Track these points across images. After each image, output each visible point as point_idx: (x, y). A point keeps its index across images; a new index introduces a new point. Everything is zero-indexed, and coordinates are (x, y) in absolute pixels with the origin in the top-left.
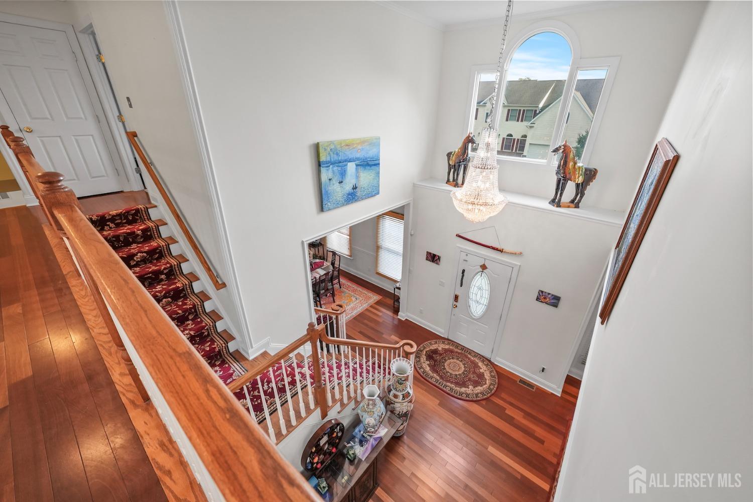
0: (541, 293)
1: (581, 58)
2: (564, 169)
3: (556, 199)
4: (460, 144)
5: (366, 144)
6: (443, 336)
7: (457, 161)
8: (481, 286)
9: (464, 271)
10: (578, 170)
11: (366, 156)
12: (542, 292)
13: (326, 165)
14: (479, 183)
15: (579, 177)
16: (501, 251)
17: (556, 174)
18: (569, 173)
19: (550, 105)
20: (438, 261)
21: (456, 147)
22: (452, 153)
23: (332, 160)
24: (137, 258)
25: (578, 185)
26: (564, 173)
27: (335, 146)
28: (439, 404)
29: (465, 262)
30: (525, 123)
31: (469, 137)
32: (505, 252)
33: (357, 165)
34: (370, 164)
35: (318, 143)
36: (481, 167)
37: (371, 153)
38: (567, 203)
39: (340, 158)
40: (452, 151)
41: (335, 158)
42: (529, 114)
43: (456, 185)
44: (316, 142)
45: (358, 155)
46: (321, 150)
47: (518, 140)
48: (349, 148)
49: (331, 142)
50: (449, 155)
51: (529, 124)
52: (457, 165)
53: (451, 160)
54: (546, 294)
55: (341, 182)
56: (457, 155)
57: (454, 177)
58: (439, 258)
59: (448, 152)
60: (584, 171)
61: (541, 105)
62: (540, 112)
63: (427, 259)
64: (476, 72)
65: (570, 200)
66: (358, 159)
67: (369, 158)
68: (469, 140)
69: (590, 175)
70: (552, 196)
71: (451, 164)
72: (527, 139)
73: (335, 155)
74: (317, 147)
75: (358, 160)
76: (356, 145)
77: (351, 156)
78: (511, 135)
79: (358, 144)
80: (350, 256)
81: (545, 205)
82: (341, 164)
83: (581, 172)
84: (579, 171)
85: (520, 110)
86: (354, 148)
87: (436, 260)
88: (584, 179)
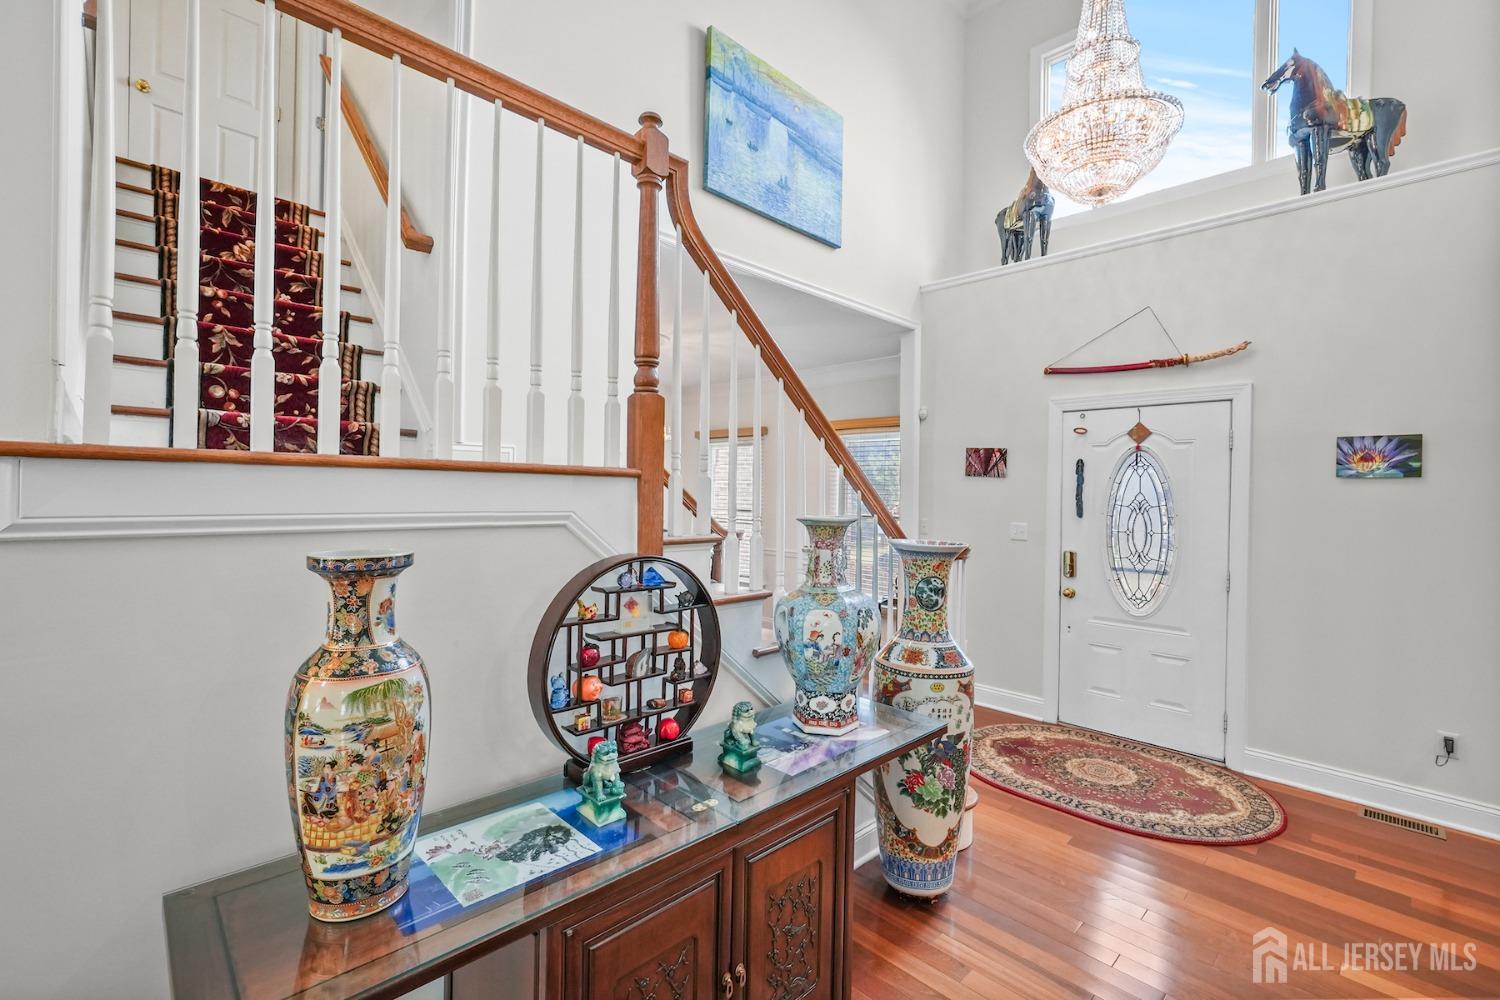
0: (1346, 447)
5: (813, 107)
6: (1041, 719)
8: (1140, 498)
9: (1080, 465)
10: (1350, 106)
12: (1350, 441)
13: (724, 84)
15: (1358, 115)
16: (1183, 362)
20: (1001, 465)
23: (737, 82)
24: (242, 252)
26: (1315, 112)
27: (745, 59)
28: (1071, 843)
29: (1080, 438)
32: (1196, 360)
33: (791, 137)
34: (821, 157)
35: (710, 31)
37: (823, 136)
39: (754, 93)
41: (743, 82)
45: (794, 116)
46: (715, 51)
48: (775, 87)
49: (739, 47)
50: (1000, 217)
53: (1007, 219)
54: (1367, 443)
55: (753, 148)
58: (1003, 455)
63: (968, 474)
66: (793, 124)
67: (818, 142)
69: (1389, 110)
73: (745, 78)
74: (706, 37)
75: (793, 128)
76: (789, 92)
77: (777, 107)
79: (796, 94)
82: (755, 106)
86: (786, 95)
87: (996, 464)
88: (1375, 121)
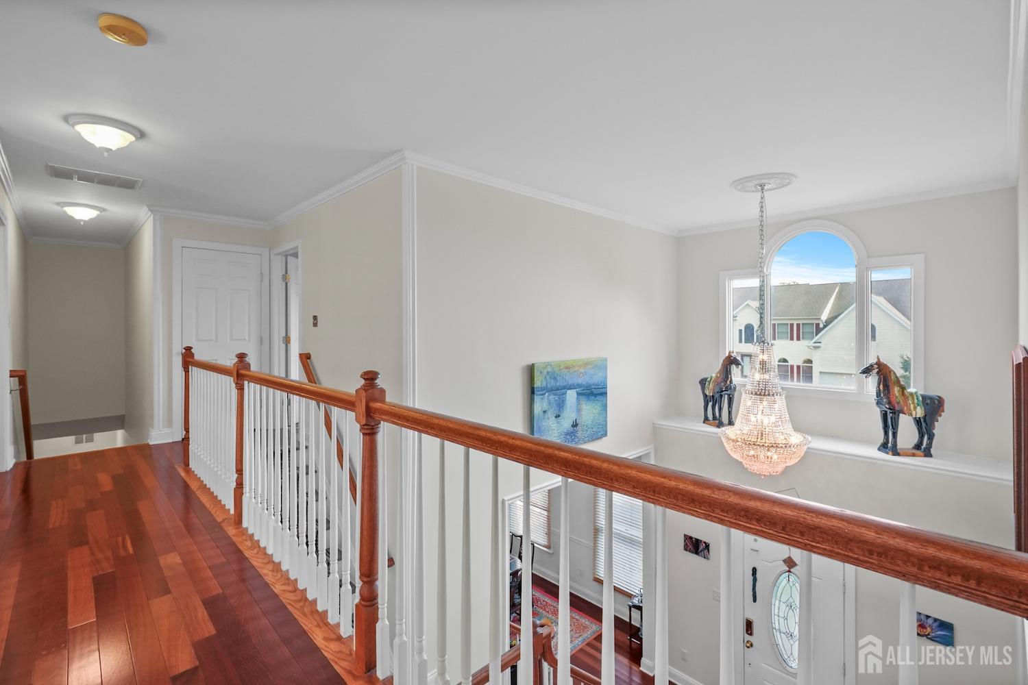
1: (868, 257)
2: (888, 398)
3: (888, 443)
4: (718, 366)
5: (590, 366)
7: (717, 390)
8: (791, 600)
9: (754, 571)
10: (910, 398)
11: (591, 382)
13: (541, 393)
14: (760, 416)
17: (877, 404)
18: (898, 403)
19: (839, 315)
20: (706, 551)
21: (713, 370)
22: (707, 379)
23: (549, 386)
25: (918, 422)
26: (890, 403)
27: (553, 368)
29: (755, 553)
30: (804, 343)
31: (730, 356)
33: (578, 394)
34: (595, 393)
35: (533, 365)
36: (758, 393)
37: (596, 379)
38: (908, 449)
39: (558, 384)
40: (706, 376)
41: (552, 383)
42: (807, 329)
43: (720, 425)
44: (530, 363)
45: (580, 381)
46: (536, 374)
47: (798, 367)
48: (568, 371)
49: (549, 364)
50: (703, 382)
51: (811, 343)
52: (717, 396)
53: (706, 388)
55: (558, 416)
56: (715, 381)
57: (714, 414)
58: (707, 546)
59: (702, 377)
60: (921, 399)
61: (824, 317)
62: (825, 327)
63: (686, 549)
64: (727, 279)
65: (912, 445)
66: (579, 386)
67: (593, 384)
68: (731, 361)
69: (934, 406)
70: (880, 438)
71: (707, 394)
72: (814, 365)
73: (552, 380)
74: (531, 370)
75: (579, 388)
76: (577, 368)
77: (571, 382)
78: (785, 361)
79: (580, 366)
80: (548, 547)
81: (873, 452)
82: (558, 391)
83: (916, 401)
84: (913, 398)
85: (792, 325)
86: (575, 372)
87: (701, 551)
88: (925, 412)
